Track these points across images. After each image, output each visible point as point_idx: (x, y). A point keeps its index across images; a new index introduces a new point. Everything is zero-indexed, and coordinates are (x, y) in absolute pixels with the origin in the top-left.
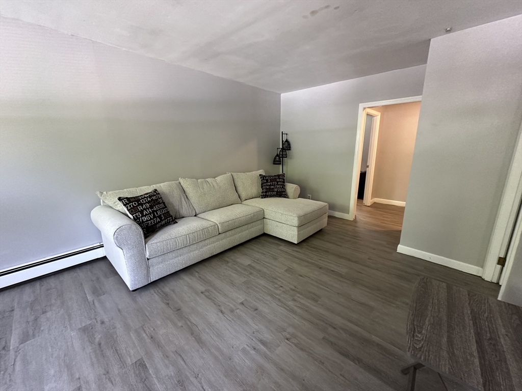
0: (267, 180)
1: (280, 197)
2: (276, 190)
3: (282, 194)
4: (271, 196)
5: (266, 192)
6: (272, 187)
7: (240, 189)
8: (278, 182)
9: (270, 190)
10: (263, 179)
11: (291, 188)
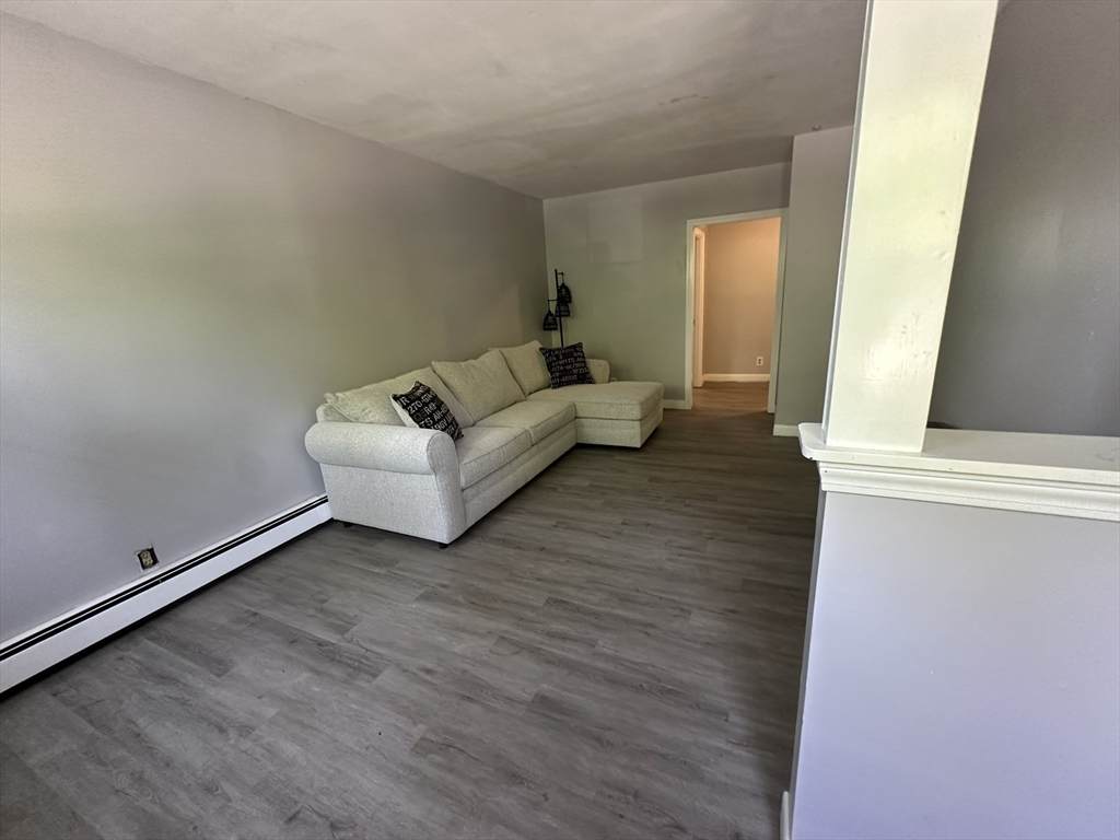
0: (557, 356)
1: (583, 383)
2: (575, 371)
3: (585, 378)
4: (569, 383)
5: (560, 377)
6: (569, 367)
7: (520, 375)
8: (576, 358)
9: (565, 372)
10: (550, 355)
11: (597, 367)
